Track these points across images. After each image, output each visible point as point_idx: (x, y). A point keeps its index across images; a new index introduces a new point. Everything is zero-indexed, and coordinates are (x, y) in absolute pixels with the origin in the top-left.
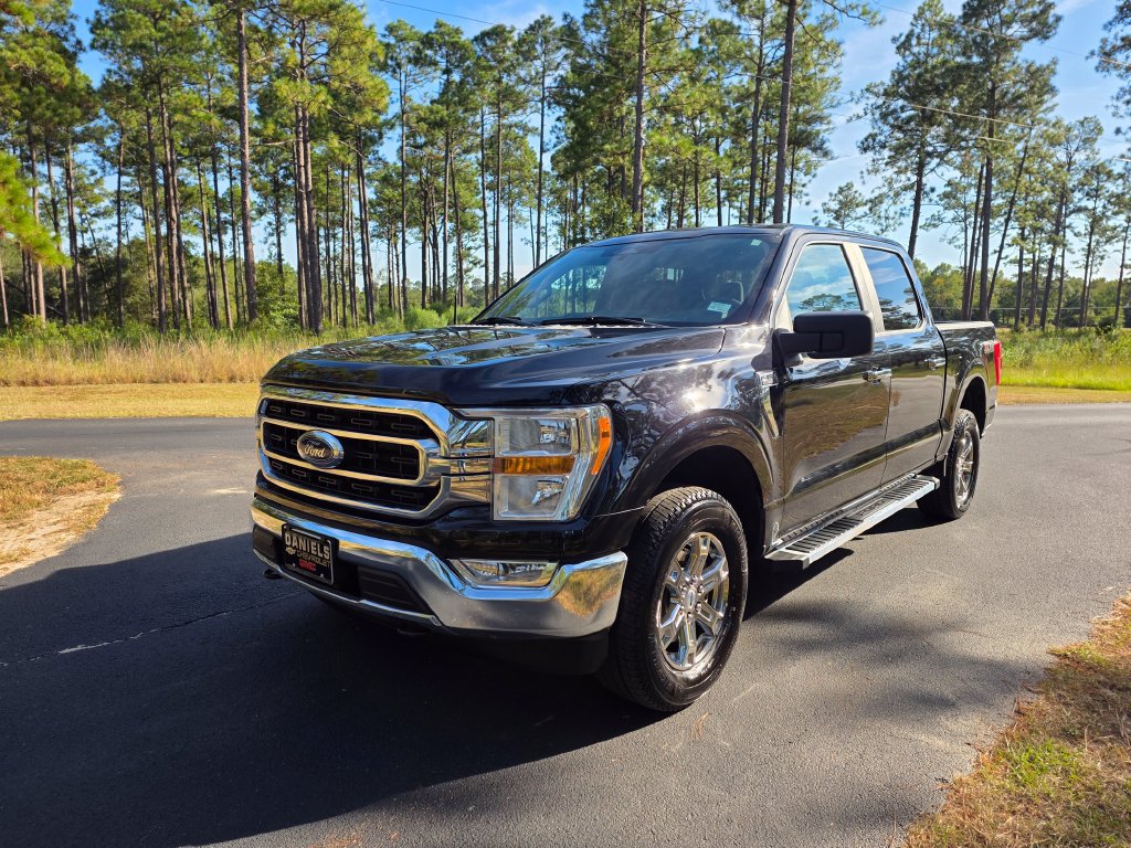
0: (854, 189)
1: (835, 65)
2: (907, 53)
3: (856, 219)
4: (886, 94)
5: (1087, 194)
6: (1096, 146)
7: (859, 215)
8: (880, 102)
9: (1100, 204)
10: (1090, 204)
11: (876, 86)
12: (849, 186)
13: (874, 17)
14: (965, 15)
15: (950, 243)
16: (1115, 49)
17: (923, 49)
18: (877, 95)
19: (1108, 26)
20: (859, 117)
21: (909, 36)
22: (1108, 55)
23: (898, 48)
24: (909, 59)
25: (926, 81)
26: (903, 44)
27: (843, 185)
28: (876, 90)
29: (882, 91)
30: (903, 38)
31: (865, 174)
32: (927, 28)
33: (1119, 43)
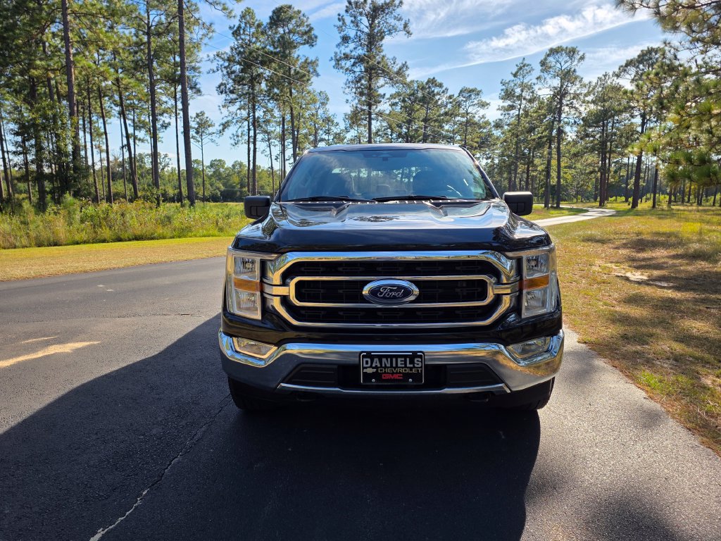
0: (206, 116)
1: (209, 36)
2: (238, 38)
3: (210, 134)
4: (229, 60)
5: (325, 132)
6: (327, 107)
7: (210, 132)
8: (226, 64)
9: (331, 137)
10: (326, 137)
11: (222, 54)
12: (203, 114)
13: (230, 13)
14: (271, 23)
15: (262, 153)
16: (341, 59)
17: (248, 38)
18: (224, 60)
19: (338, 45)
20: (214, 72)
21: (239, 27)
22: (338, 60)
23: (233, 33)
24: (240, 42)
25: (253, 57)
26: (236, 31)
27: (198, 112)
28: (223, 56)
29: (226, 58)
30: (235, 28)
31: (221, 108)
32: (248, 25)
33: (342, 55)
